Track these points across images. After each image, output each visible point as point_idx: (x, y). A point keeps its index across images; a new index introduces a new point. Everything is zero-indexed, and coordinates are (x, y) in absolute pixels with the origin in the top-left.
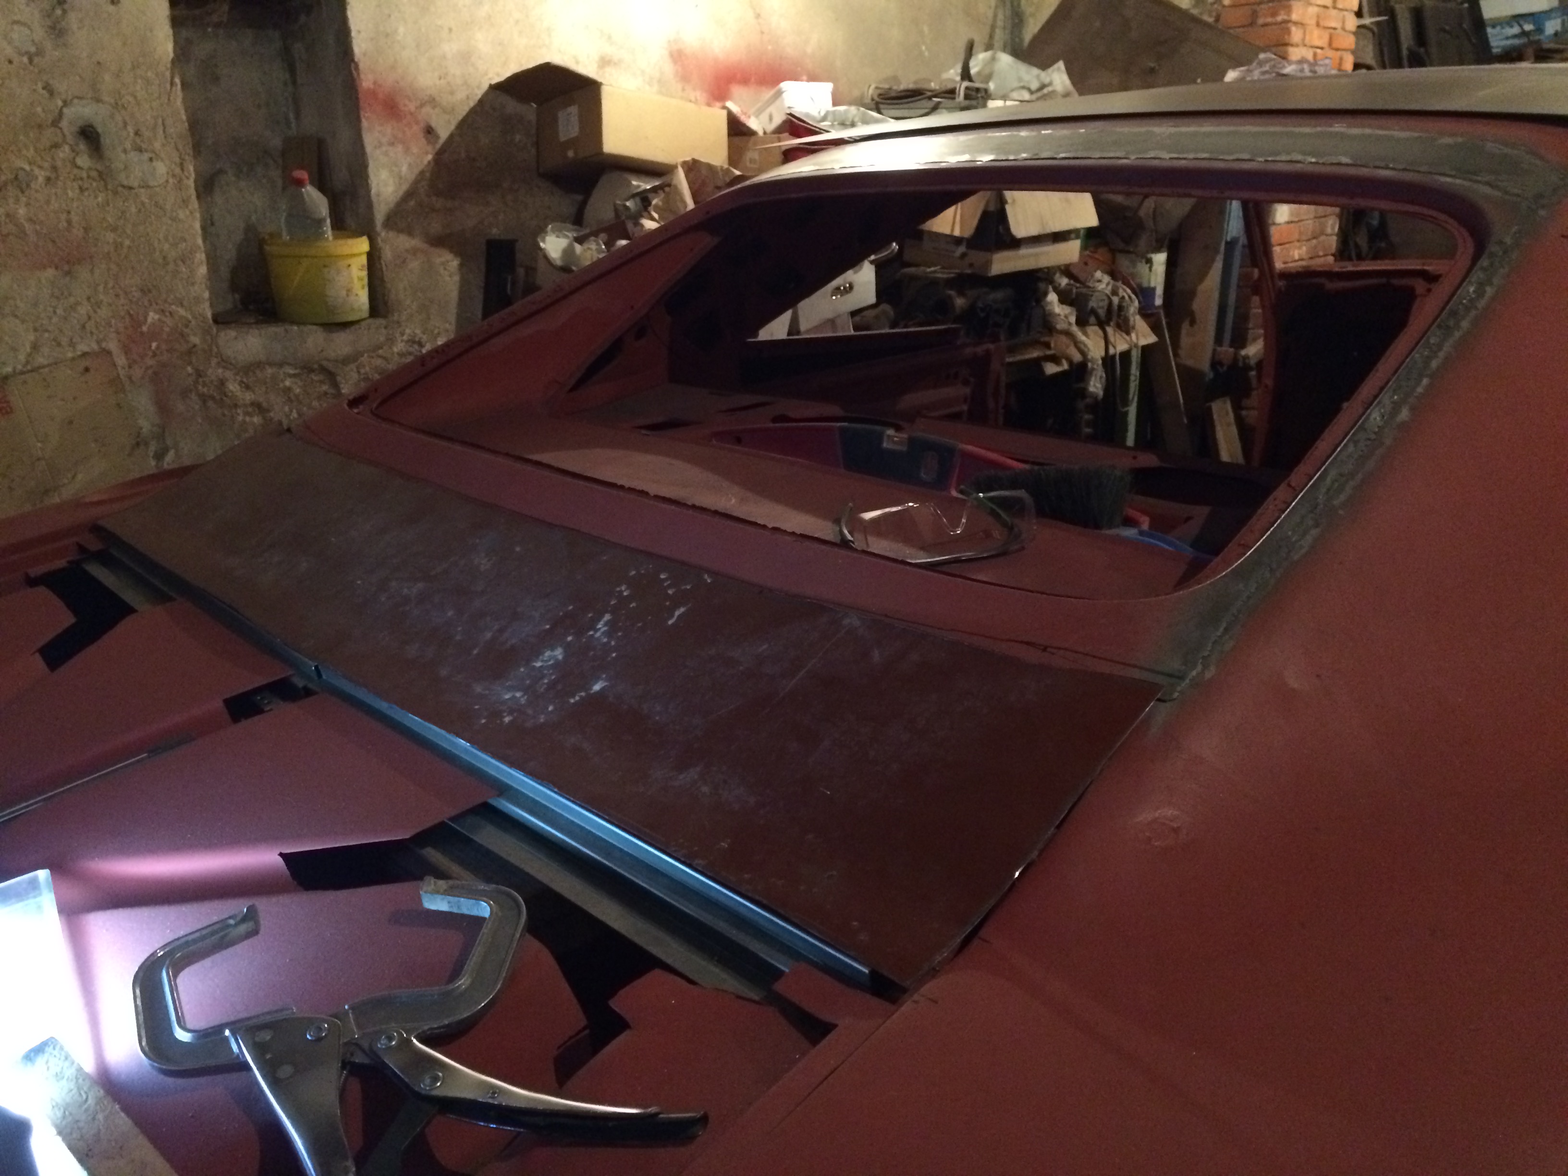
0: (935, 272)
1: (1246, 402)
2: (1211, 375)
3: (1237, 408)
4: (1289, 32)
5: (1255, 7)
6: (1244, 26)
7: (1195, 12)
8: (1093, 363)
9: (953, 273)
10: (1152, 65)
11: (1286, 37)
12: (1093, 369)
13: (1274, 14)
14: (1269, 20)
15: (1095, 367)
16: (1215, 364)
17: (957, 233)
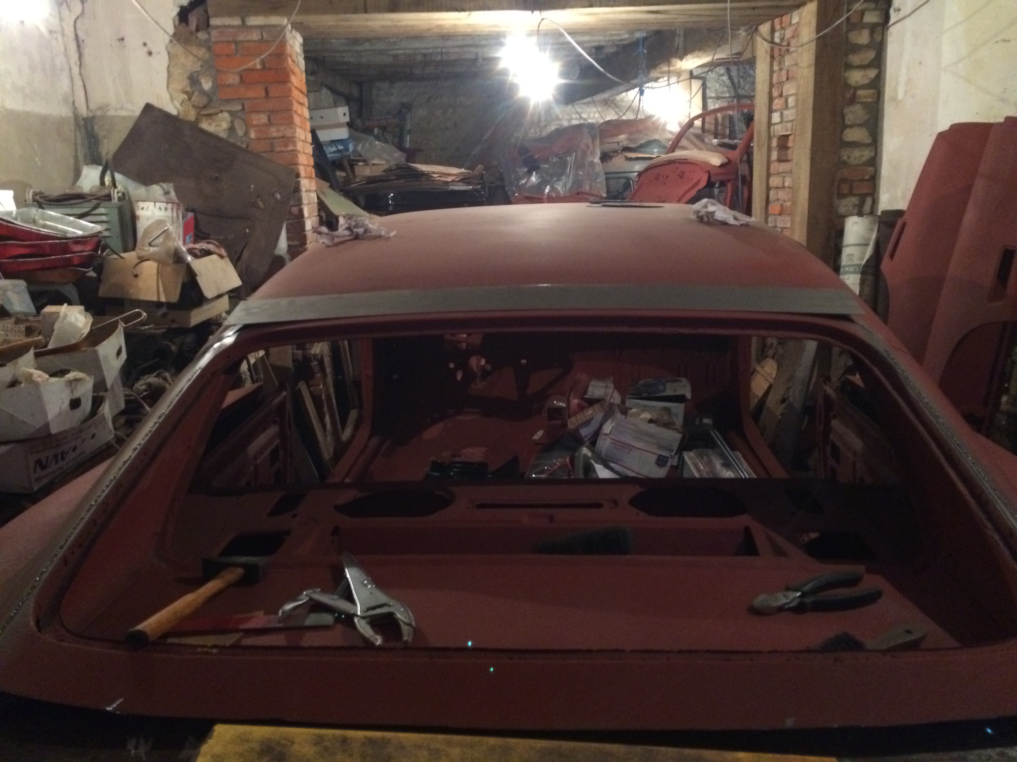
0: (150, 328)
1: (311, 383)
2: (293, 371)
3: (309, 387)
4: (296, 156)
5: (271, 140)
6: (266, 152)
7: (232, 141)
8: (245, 375)
9: (163, 328)
10: (216, 175)
11: (296, 160)
12: (246, 379)
13: (286, 145)
14: (283, 149)
15: (247, 377)
16: (294, 361)
17: (163, 299)
